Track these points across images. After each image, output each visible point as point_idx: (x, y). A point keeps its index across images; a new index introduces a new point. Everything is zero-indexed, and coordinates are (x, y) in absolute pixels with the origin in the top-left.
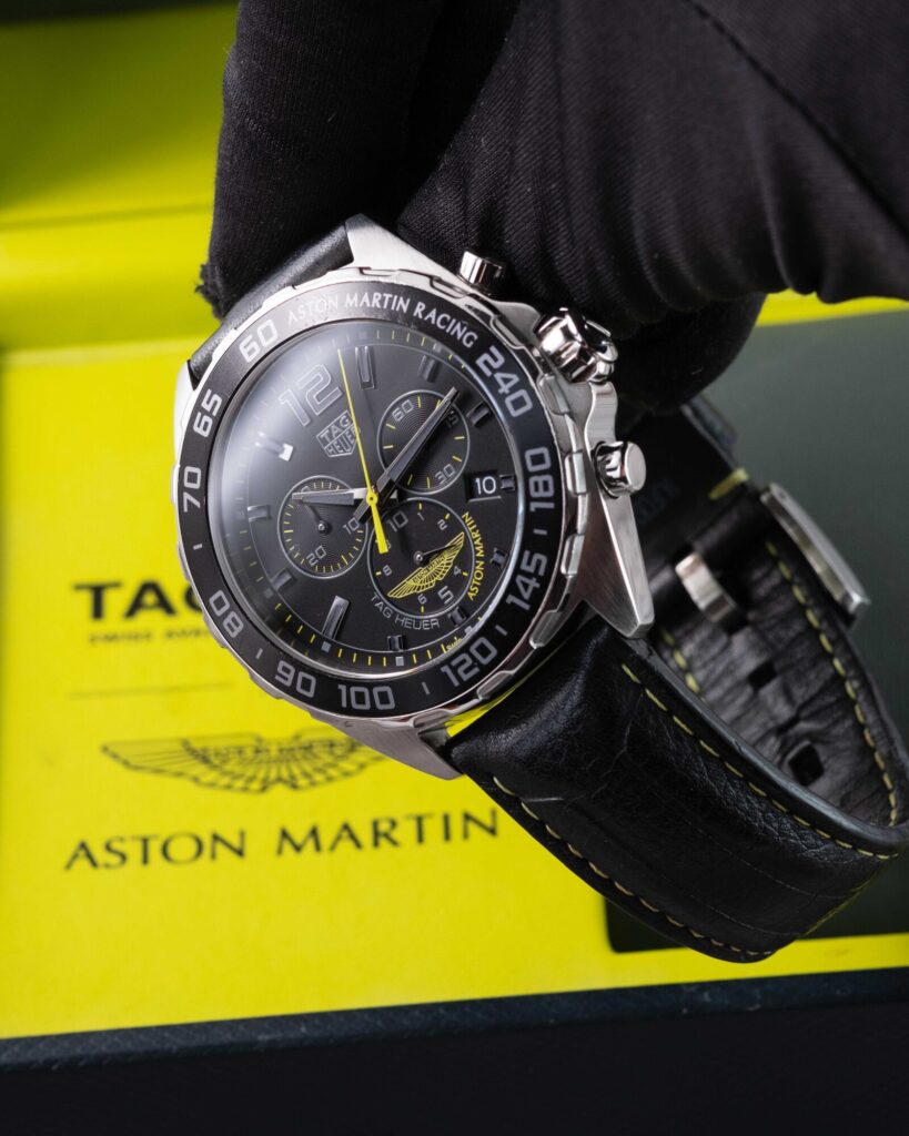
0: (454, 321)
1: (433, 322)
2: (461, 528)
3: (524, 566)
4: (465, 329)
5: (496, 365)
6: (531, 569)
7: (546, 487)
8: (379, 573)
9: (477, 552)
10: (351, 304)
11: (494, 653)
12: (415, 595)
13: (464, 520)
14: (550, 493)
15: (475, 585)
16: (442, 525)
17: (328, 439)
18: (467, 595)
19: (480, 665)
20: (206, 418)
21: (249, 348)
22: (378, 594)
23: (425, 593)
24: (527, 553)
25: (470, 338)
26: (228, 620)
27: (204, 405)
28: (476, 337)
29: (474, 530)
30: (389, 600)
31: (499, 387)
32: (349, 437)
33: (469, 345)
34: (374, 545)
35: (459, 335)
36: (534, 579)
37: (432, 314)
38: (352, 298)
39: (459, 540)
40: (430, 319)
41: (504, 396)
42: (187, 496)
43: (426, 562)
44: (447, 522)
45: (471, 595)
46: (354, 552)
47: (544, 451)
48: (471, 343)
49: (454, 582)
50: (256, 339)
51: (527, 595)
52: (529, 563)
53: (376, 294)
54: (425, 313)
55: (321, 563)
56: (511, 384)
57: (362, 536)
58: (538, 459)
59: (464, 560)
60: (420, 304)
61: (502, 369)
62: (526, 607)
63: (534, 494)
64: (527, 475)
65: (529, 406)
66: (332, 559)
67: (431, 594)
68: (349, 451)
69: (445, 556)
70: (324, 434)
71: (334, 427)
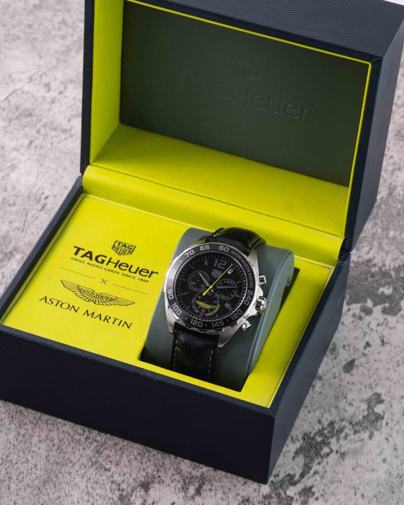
0: (252, 281)
2: (216, 306)
3: (220, 322)
4: (253, 285)
6: (220, 323)
9: (215, 311)
11: (201, 326)
12: (199, 305)
13: (218, 305)
14: (236, 318)
15: (209, 315)
16: (214, 302)
17: (215, 272)
18: (206, 314)
19: (197, 325)
20: (203, 248)
21: (221, 248)
22: (194, 299)
24: (222, 321)
25: (251, 286)
26: (172, 275)
27: (205, 246)
29: (218, 308)
30: (195, 302)
32: (218, 275)
34: (202, 293)
35: (251, 284)
36: (219, 325)
37: (251, 277)
39: (214, 307)
42: (188, 253)
43: (206, 303)
46: (199, 290)
47: (242, 312)
49: (207, 311)
50: (224, 248)
51: (215, 326)
53: (247, 264)
55: (192, 285)
56: (249, 299)
58: (240, 312)
59: (212, 310)
60: (251, 274)
61: (250, 295)
62: (213, 327)
64: (236, 312)
65: (247, 304)
66: (194, 286)
67: (201, 308)
68: (215, 277)
69: (210, 306)
70: (215, 270)
71: (217, 271)
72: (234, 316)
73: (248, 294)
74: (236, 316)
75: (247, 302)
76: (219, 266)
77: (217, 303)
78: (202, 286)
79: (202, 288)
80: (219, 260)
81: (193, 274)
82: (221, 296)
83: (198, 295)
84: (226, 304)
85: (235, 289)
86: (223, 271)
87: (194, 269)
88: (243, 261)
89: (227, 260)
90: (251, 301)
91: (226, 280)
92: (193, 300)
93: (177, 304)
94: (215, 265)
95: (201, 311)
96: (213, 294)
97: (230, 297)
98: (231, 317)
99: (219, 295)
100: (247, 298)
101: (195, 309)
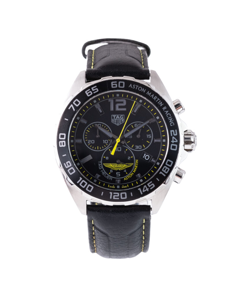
0: (171, 117)
1: (166, 114)
2: (133, 162)
3: (148, 184)
4: (173, 121)
5: (174, 135)
6: (149, 186)
7: (166, 171)
8: (104, 157)
9: (134, 170)
10: (148, 94)
11: (126, 198)
12: (110, 169)
13: (136, 161)
14: (167, 173)
15: (127, 177)
16: (129, 158)
17: (114, 118)
18: (124, 178)
19: (120, 198)
20: (91, 92)
21: (114, 84)
22: (101, 162)
23: (113, 170)
24: (151, 182)
25: (172, 124)
26: (62, 142)
27: (92, 88)
28: (174, 125)
29: (137, 165)
30: (103, 166)
31: (172, 140)
32: (120, 121)
33: (171, 125)
34: (108, 150)
35: (170, 121)
36: (148, 189)
37: (167, 112)
38: (149, 93)
39: (131, 164)
40: (166, 112)
41: (172, 143)
42: (72, 106)
43: (119, 163)
44: (131, 158)
45: (125, 179)
46: (102, 148)
47: (172, 162)
48: (172, 125)
49: (123, 173)
50: (118, 83)
51: (144, 191)
52: (150, 185)
53: (156, 96)
54: (165, 110)
55: (91, 144)
56: (175, 141)
57: (107, 146)
58: (169, 163)
59: (129, 170)
60: (165, 107)
61: (175, 137)
62: (142, 193)
64: (164, 165)
65: (176, 150)
66: (95, 145)
67: (115, 171)
68: (118, 125)
69: (125, 165)
70: (114, 116)
71: (118, 116)
72: (164, 170)
73: (172, 135)
74: (167, 170)
75: (174, 147)
76: (118, 109)
77: (132, 159)
78: (104, 141)
79: (105, 144)
80: (114, 100)
81: (87, 129)
82: (134, 148)
83: (104, 155)
84: (145, 156)
86: (126, 113)
87: (86, 122)
88: (148, 93)
89: (125, 96)
90: (178, 143)
91: (133, 125)
93: (83, 179)
94: (112, 109)
95: (115, 175)
96: (123, 149)
97: (147, 145)
98: (160, 173)
99: (131, 147)
100: (172, 141)
101: (107, 175)
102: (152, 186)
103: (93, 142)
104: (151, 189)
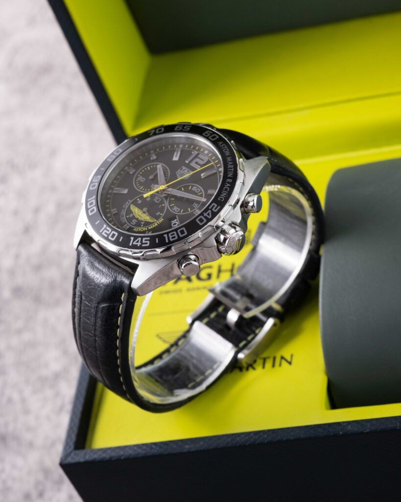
0: (227, 192)
1: (225, 186)
2: (157, 219)
4: (225, 196)
5: (213, 210)
6: (144, 242)
8: (138, 199)
9: (150, 227)
11: (113, 239)
12: (132, 212)
13: (161, 219)
14: (171, 240)
16: (158, 213)
19: (108, 236)
22: (131, 201)
23: (134, 216)
24: (149, 238)
25: (221, 199)
26: (113, 156)
28: (222, 201)
29: (158, 224)
30: (130, 205)
31: (206, 213)
33: (219, 199)
35: (222, 195)
36: (140, 244)
37: (228, 185)
39: (154, 220)
40: (226, 184)
41: (203, 215)
43: (144, 212)
45: (135, 229)
46: (145, 190)
47: (186, 233)
49: (139, 223)
50: (211, 135)
51: (134, 243)
52: (145, 240)
53: (233, 166)
54: (228, 183)
55: (139, 181)
56: (208, 216)
58: (182, 232)
59: (147, 224)
60: (231, 180)
61: (212, 212)
62: (130, 245)
63: (170, 234)
64: (176, 230)
65: (201, 224)
66: (141, 184)
67: (134, 217)
69: (147, 218)
70: (184, 168)
71: (187, 170)
72: (172, 235)
73: (210, 208)
74: (175, 237)
75: (201, 220)
76: (193, 164)
77: (160, 216)
81: (150, 166)
82: (171, 208)
83: (139, 198)
85: (198, 202)
88: (229, 159)
89: (211, 157)
90: (209, 220)
91: (193, 186)
92: (127, 203)
94: (188, 161)
95: (130, 221)
96: (162, 202)
98: (164, 235)
99: (169, 205)
100: (204, 213)
101: (123, 216)
102: (147, 243)
103: (143, 180)
104: (143, 245)
